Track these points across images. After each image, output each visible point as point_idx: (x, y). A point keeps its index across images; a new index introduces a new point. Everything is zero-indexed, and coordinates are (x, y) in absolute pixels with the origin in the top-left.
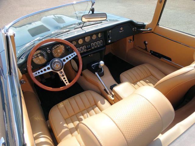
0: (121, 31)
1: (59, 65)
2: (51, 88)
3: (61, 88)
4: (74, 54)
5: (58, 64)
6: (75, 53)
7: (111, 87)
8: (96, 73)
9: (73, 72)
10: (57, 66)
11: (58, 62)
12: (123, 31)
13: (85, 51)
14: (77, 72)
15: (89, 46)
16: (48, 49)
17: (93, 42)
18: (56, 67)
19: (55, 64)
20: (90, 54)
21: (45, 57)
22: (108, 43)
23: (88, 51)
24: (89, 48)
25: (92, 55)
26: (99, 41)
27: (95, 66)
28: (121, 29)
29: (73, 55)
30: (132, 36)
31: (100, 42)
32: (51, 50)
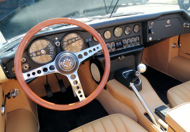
0: (167, 24)
1: (71, 63)
2: (53, 104)
3: (70, 105)
4: (98, 48)
5: (69, 60)
6: (99, 45)
7: (156, 110)
8: (132, 85)
9: (92, 84)
10: (67, 64)
11: (69, 58)
12: (170, 25)
13: (114, 51)
14: (98, 83)
15: (120, 43)
16: (56, 39)
17: (126, 39)
18: (65, 65)
19: (65, 61)
20: (120, 56)
21: (51, 53)
22: (148, 41)
23: (117, 51)
24: (120, 47)
25: (123, 57)
26: (135, 37)
27: (127, 74)
28: (168, 21)
29: (96, 48)
30: (178, 36)
31: (135, 40)
32: (61, 41)
